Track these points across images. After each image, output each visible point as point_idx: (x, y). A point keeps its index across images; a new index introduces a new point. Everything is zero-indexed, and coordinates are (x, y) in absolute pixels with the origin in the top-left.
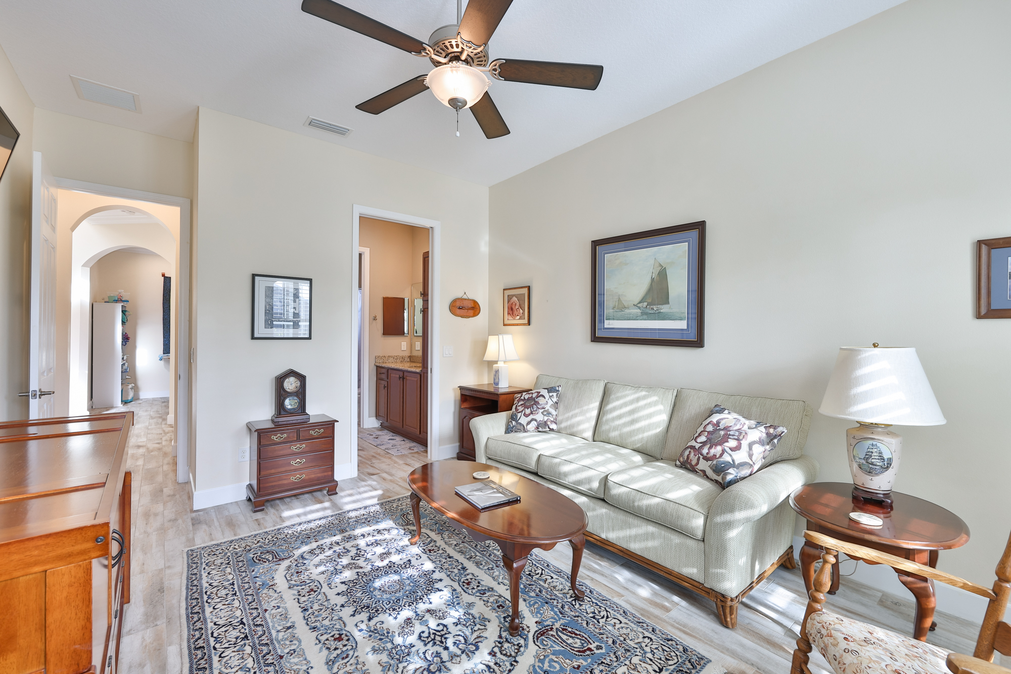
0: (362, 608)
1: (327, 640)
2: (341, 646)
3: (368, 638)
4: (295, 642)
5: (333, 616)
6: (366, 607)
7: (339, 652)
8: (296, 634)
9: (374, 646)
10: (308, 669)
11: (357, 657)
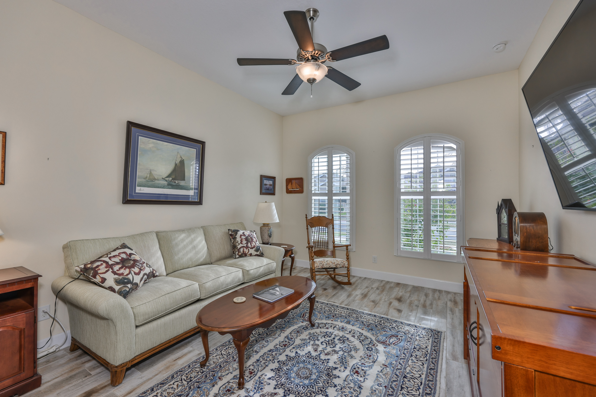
0: (330, 376)
1: (361, 377)
2: (360, 369)
3: (348, 362)
4: (374, 389)
5: (346, 385)
6: (329, 375)
7: (363, 368)
8: (369, 393)
9: (350, 358)
10: (380, 372)
11: (360, 361)
